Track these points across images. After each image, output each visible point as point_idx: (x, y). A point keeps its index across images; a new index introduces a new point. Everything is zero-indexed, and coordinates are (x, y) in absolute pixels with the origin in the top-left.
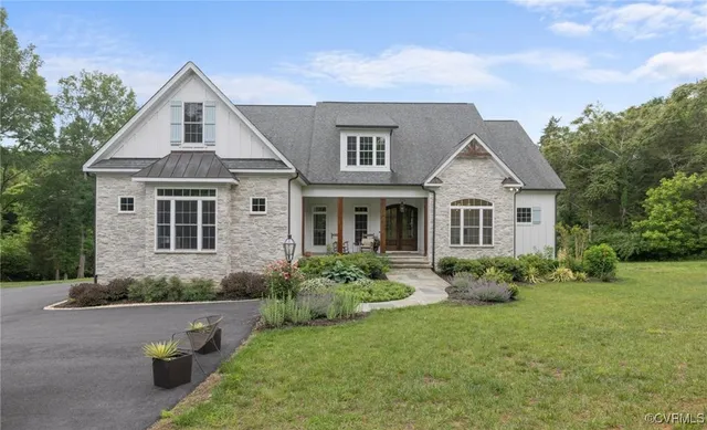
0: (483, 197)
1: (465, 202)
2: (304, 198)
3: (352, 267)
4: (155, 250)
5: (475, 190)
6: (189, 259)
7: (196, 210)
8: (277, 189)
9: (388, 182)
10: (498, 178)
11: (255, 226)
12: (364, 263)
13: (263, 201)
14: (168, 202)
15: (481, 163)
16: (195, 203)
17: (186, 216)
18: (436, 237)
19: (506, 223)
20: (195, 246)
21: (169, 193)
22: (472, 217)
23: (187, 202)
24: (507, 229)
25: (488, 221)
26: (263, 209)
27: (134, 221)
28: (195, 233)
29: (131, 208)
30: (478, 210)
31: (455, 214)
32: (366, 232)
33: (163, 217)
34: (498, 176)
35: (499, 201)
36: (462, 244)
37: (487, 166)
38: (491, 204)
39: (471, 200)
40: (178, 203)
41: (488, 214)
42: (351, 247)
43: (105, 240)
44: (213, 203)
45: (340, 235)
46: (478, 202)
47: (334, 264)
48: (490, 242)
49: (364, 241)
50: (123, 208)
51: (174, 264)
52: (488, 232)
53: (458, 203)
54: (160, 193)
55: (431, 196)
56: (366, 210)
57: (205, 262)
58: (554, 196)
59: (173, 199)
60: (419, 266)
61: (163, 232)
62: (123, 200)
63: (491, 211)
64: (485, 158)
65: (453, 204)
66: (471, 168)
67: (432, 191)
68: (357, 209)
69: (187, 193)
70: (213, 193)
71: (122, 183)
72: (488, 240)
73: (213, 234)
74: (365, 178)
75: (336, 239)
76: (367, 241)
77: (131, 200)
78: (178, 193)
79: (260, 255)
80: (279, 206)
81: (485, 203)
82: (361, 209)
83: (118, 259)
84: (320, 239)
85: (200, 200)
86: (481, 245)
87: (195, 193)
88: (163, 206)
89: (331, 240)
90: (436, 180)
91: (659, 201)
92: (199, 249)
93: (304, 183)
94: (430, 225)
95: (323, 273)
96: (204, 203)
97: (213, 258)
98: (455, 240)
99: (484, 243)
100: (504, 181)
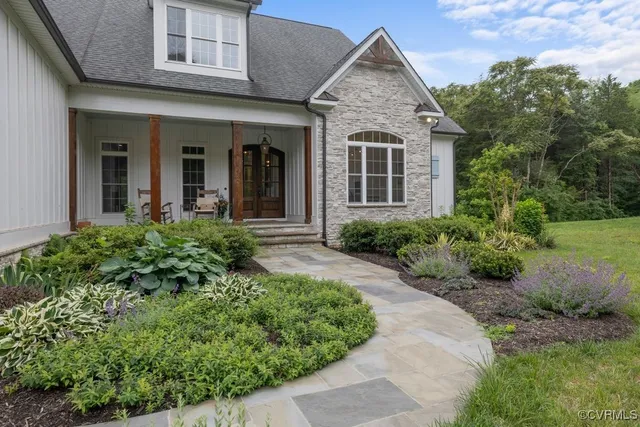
0: (392, 130)
1: (367, 136)
2: (74, 113)
3: (189, 247)
5: (381, 119)
9: (247, 93)
12: (218, 237)
15: (388, 77)
18: (328, 190)
19: (423, 171)
22: (377, 158)
24: (422, 179)
25: (399, 167)
30: (385, 150)
31: (354, 152)
32: (202, 188)
35: (412, 137)
36: (364, 202)
37: (395, 83)
38: (401, 142)
39: (376, 133)
41: (398, 155)
42: (177, 214)
45: (155, 192)
46: (384, 137)
47: (140, 242)
48: (401, 199)
49: (200, 201)
52: (399, 183)
53: (357, 137)
55: (318, 122)
56: (201, 151)
58: (451, 143)
60: (302, 241)
63: (401, 152)
64: (394, 71)
65: (351, 138)
66: (376, 83)
67: (321, 113)
68: (186, 150)
72: (398, 196)
74: (203, 84)
75: (147, 198)
76: (207, 202)
81: (394, 139)
82: (193, 150)
84: (115, 201)
86: (390, 202)
89: (137, 201)
90: (326, 95)
91: (481, 170)
93: (73, 78)
94: (317, 171)
95: (105, 269)
98: (355, 196)
99: (394, 200)
100: (419, 108)
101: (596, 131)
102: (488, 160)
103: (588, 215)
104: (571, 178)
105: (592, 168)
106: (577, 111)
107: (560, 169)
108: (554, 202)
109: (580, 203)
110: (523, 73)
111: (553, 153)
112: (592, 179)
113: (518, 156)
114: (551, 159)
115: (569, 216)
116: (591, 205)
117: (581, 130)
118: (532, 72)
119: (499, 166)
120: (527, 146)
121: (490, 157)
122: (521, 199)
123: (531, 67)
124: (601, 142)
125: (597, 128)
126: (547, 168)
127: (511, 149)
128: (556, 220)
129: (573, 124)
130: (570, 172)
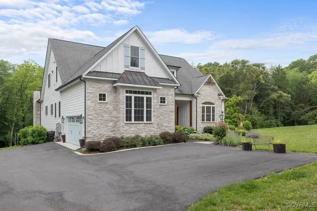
0: (212, 101)
1: (206, 103)
4: (125, 122)
5: (209, 98)
6: (141, 126)
7: (143, 102)
8: (171, 93)
10: (217, 93)
11: (162, 110)
13: (164, 98)
14: (131, 97)
15: (211, 87)
16: (143, 98)
17: (139, 104)
18: (197, 118)
19: (219, 113)
20: (142, 120)
21: (131, 92)
22: (208, 109)
23: (139, 97)
25: (213, 112)
26: (164, 102)
27: (107, 107)
28: (142, 113)
29: (104, 100)
30: (210, 107)
31: (203, 108)
33: (128, 105)
34: (216, 93)
35: (217, 103)
36: (205, 121)
37: (213, 88)
38: (214, 104)
39: (208, 102)
40: (135, 97)
43: (91, 117)
44: (151, 98)
46: (210, 103)
50: (100, 99)
51: (134, 129)
52: (214, 116)
53: (204, 103)
54: (127, 92)
55: (195, 100)
57: (148, 128)
58: (224, 102)
59: (133, 96)
61: (128, 112)
62: (100, 95)
63: (214, 107)
65: (202, 104)
66: (208, 88)
67: (196, 98)
69: (139, 93)
70: (150, 94)
71: (99, 85)
72: (214, 119)
73: (150, 114)
77: (104, 95)
78: (135, 92)
79: (164, 124)
80: (171, 101)
81: (212, 104)
83: (98, 128)
85: (145, 96)
87: (143, 93)
88: (128, 99)
90: (198, 93)
92: (145, 122)
94: (195, 113)
96: (147, 98)
97: (151, 125)
98: (203, 120)
99: (212, 121)
100: (219, 95)
101: (273, 90)
102: (230, 103)
103: (269, 126)
104: (263, 110)
105: (272, 106)
106: (266, 81)
107: (259, 106)
108: (256, 121)
109: (266, 121)
110: (244, 67)
111: (256, 99)
112: (271, 111)
113: (242, 101)
114: (255, 102)
115: (262, 127)
116: (271, 122)
117: (267, 90)
118: (248, 66)
119: (234, 105)
120: (246, 97)
121: (231, 101)
122: (245, 120)
123: (247, 64)
124: (274, 96)
125: (273, 89)
126: (254, 106)
127: (239, 98)
128: (257, 128)
129: (264, 87)
130: (262, 108)
